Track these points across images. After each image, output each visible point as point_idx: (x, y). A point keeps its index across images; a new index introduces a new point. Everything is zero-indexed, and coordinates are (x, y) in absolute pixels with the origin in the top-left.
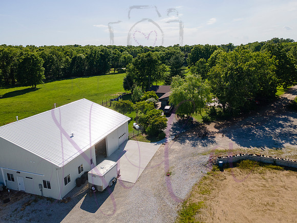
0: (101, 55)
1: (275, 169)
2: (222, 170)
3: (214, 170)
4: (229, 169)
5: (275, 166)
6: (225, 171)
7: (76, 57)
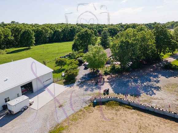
0: (70, 29)
1: (128, 108)
2: (94, 106)
3: (90, 106)
4: (99, 106)
5: (128, 106)
6: (96, 107)
7: (56, 31)
